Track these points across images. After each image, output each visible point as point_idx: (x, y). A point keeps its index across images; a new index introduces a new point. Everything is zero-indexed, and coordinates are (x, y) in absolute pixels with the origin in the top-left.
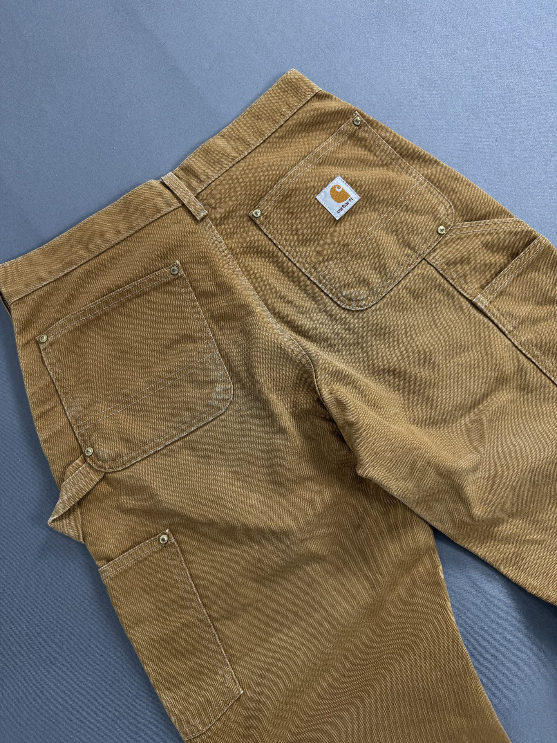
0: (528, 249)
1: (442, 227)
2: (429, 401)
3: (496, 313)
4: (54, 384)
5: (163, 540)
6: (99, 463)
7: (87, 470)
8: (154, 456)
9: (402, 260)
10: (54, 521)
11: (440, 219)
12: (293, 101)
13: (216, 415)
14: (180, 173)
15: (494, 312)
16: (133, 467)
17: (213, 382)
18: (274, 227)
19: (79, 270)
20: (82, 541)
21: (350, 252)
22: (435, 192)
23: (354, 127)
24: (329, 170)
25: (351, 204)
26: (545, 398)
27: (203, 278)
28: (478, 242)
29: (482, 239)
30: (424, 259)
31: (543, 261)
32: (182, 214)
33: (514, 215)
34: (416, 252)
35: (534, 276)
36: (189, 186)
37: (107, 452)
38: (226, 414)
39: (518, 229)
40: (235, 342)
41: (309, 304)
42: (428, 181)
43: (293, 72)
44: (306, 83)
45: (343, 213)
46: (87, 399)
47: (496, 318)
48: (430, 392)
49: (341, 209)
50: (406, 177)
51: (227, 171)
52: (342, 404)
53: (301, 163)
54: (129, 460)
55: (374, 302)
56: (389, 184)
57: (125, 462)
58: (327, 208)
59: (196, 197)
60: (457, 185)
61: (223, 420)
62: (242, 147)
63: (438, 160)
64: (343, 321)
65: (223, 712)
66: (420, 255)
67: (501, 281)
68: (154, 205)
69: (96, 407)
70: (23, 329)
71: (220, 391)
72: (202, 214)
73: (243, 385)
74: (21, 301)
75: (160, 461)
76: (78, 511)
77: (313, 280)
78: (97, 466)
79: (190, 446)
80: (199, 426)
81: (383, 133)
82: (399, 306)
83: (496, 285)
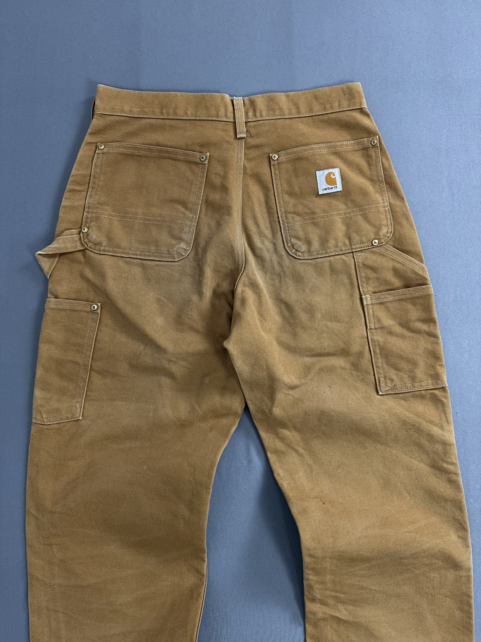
0: (417, 288)
1: (377, 241)
2: (295, 335)
3: (371, 312)
4: (90, 177)
5: (94, 307)
6: (86, 240)
7: (77, 239)
8: (119, 258)
9: (340, 244)
10: (40, 254)
11: (379, 235)
12: (345, 103)
13: (170, 260)
14: (247, 102)
15: (369, 311)
16: (103, 256)
17: (181, 239)
18: (279, 172)
19: (148, 120)
20: (48, 277)
21: (313, 218)
22: (388, 217)
23: (370, 144)
24: (335, 160)
25: (334, 190)
26: (363, 380)
27: (216, 174)
28: (391, 264)
29: (395, 264)
30: (353, 252)
31: (421, 301)
32: (230, 128)
33: (424, 263)
34: (351, 246)
35: (410, 306)
36: (246, 113)
38: (176, 263)
39: (420, 273)
40: (209, 225)
41: (268, 233)
42: (389, 208)
43: (358, 85)
44: (360, 97)
45: (325, 192)
46: (103, 199)
47: (368, 315)
48: (299, 331)
49: (326, 189)
50: (378, 197)
51: (275, 119)
52: (243, 301)
53: (322, 145)
54: (104, 250)
55: (306, 258)
56: (364, 193)
57: (101, 250)
58: (318, 183)
59: (245, 122)
60: (404, 222)
61: (172, 265)
62: (294, 111)
63: (405, 199)
64: (280, 257)
65: (64, 421)
66: (352, 249)
67: (388, 296)
68: (218, 111)
69: (106, 207)
70: (94, 134)
71: (182, 248)
72: (242, 136)
73: (196, 254)
74: (103, 116)
75: (121, 263)
76: (57, 259)
77: (280, 220)
78: (84, 241)
79: (144, 267)
80: (156, 259)
81: (384, 160)
82: (319, 270)
83: (383, 297)
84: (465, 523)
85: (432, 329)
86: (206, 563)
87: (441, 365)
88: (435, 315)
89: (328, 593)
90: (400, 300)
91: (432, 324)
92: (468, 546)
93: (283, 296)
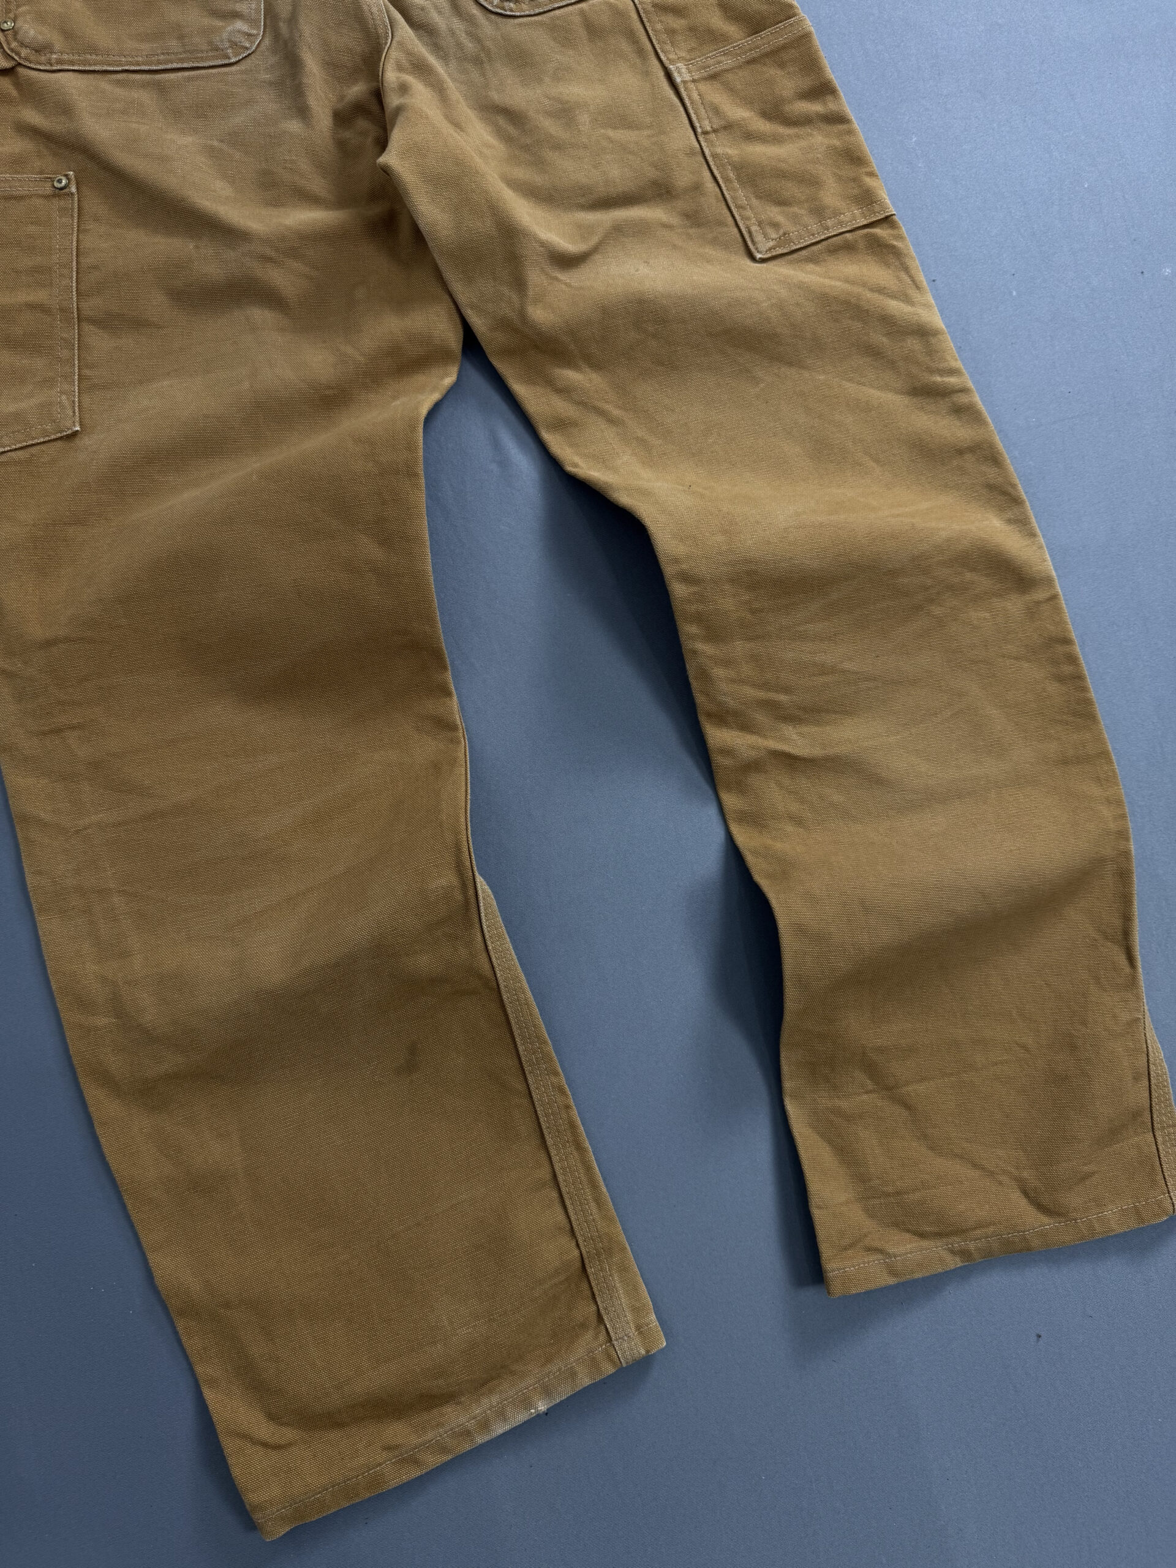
0: (777, 28)
3: (696, 97)
5: (59, 182)
6: (14, 45)
8: (99, 75)
13: (220, 62)
15: (692, 94)
16: (60, 74)
17: (234, 14)
26: (715, 242)
31: (793, 53)
35: (772, 72)
37: (32, 32)
38: (235, 67)
47: (692, 103)
48: (550, 155)
54: (60, 62)
55: (527, 13)
57: (53, 61)
61: (226, 74)
64: (469, 20)
65: (36, 441)
67: (723, 58)
71: (239, 31)
73: (277, 36)
78: (9, 49)
79: (161, 89)
80: (185, 65)
82: (562, 35)
83: (711, 62)
84: (1014, 486)
85: (832, 106)
86: (455, 698)
87: (872, 174)
88: (831, 74)
89: (750, 692)
90: (749, 62)
91: (829, 98)
92: (1032, 535)
93: (495, 96)
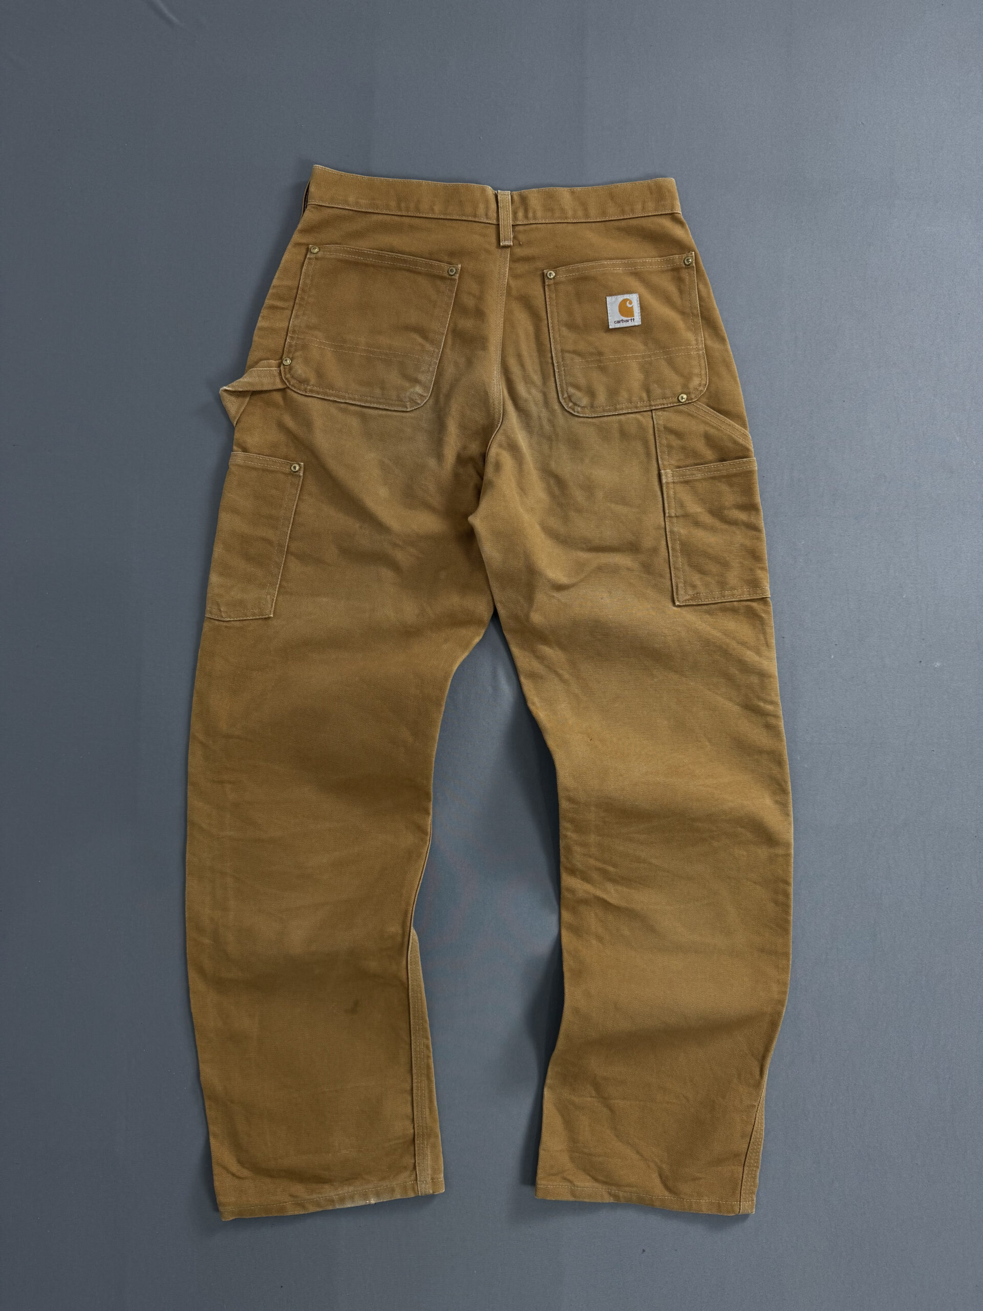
0: (734, 462)
1: (685, 396)
2: (566, 519)
3: (671, 492)
4: (298, 290)
5: (295, 467)
6: (288, 376)
7: (276, 373)
8: (331, 403)
9: (634, 399)
10: (226, 391)
11: (688, 388)
12: (651, 205)
13: (399, 409)
14: (516, 198)
15: (670, 492)
16: (310, 399)
17: (416, 381)
18: (556, 296)
19: (380, 217)
20: (235, 423)
21: (600, 361)
22: (703, 365)
23: (682, 263)
24: (634, 283)
25: (630, 324)
26: (654, 586)
27: (469, 293)
28: (702, 428)
29: (708, 428)
30: (651, 410)
31: (740, 480)
32: (492, 231)
33: (748, 429)
34: (650, 401)
35: (724, 487)
36: (515, 213)
37: (300, 371)
38: (408, 414)
39: (741, 441)
40: (456, 364)
41: (537, 378)
42: (704, 352)
43: (671, 182)
44: (673, 198)
45: (618, 326)
46: (314, 320)
47: (668, 496)
48: (572, 514)
49: (619, 322)
50: (690, 336)
51: (553, 223)
52: (498, 466)
53: (617, 261)
54: (311, 391)
55: (587, 415)
56: (670, 329)
57: (308, 390)
58: (609, 312)
59: (513, 225)
60: (723, 371)
61: (402, 417)
62: (580, 213)
63: (727, 340)
64: (552, 412)
65: (248, 618)
66: (650, 405)
67: (695, 472)
68: (476, 207)
69: (317, 333)
70: (305, 231)
71: (417, 393)
72: (507, 243)
73: (437, 402)
74: (319, 207)
75: (333, 409)
76: (247, 399)
77: (554, 362)
78: (285, 377)
79: (364, 418)
80: (381, 407)
81: (701, 286)
82: (604, 433)
83: (688, 473)
84: (786, 782)
85: (753, 519)
86: (431, 817)
87: (763, 569)
88: (758, 499)
89: (592, 862)
90: (713, 478)
91: (754, 513)
92: (787, 814)
93: (553, 465)
